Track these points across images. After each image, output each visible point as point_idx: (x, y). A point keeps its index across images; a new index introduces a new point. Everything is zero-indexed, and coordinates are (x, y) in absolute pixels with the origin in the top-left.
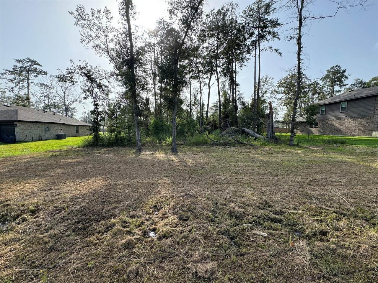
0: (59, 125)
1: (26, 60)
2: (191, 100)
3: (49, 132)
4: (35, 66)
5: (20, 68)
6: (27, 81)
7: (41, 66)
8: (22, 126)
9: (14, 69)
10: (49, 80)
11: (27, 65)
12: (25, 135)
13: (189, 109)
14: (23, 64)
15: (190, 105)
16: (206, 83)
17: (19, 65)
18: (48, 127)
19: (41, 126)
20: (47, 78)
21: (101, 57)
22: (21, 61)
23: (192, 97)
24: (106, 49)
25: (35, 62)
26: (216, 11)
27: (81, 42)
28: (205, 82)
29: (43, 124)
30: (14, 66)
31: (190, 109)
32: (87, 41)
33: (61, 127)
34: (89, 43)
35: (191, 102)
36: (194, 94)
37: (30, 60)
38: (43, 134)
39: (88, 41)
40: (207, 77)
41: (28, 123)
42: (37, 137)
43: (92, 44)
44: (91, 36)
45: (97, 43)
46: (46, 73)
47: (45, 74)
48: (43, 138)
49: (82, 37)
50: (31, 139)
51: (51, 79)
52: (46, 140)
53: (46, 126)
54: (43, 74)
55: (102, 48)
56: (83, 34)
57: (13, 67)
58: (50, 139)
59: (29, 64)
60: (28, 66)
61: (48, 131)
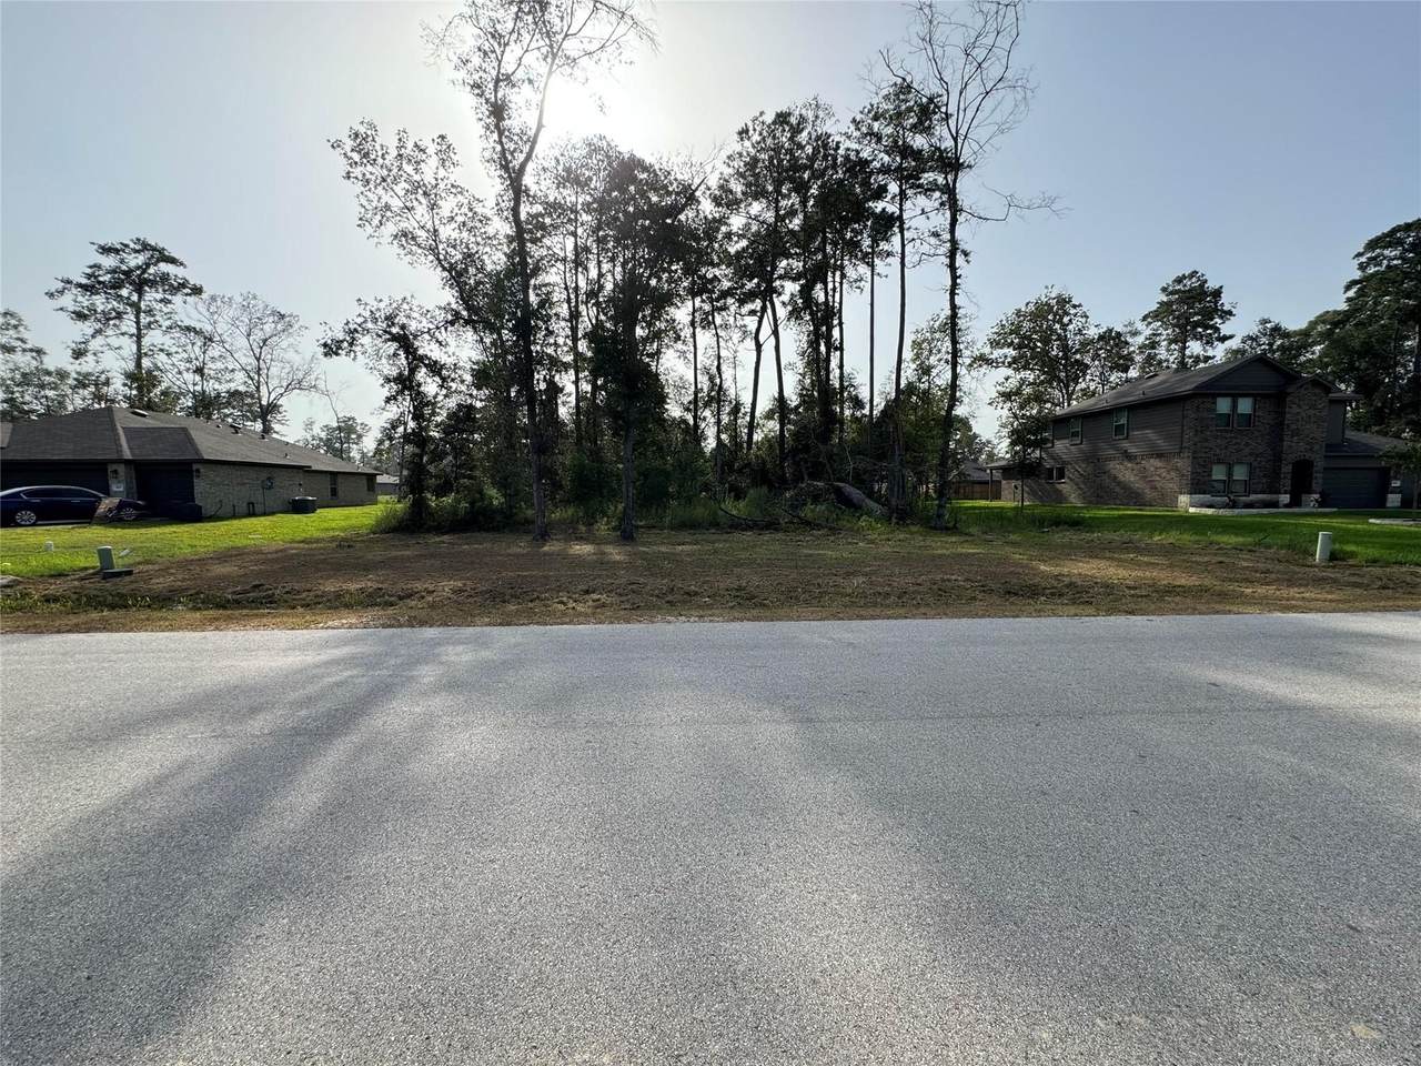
0: (295, 470)
1: (132, 245)
2: (696, 387)
3: (272, 490)
4: (164, 267)
5: (113, 271)
6: (133, 318)
7: (182, 264)
8: (212, 474)
9: (89, 276)
10: (207, 314)
11: (133, 264)
12: (218, 499)
13: (690, 418)
14: (122, 261)
15: (694, 406)
16: (749, 329)
17: (109, 262)
18: (269, 479)
19: (252, 473)
20: (201, 307)
21: (415, 265)
22: (117, 251)
23: (699, 377)
24: (431, 241)
25: (161, 251)
26: (769, 118)
27: (359, 226)
28: (745, 326)
29: (257, 468)
30: (91, 267)
31: (695, 417)
32: (376, 222)
33: (299, 478)
34: (382, 227)
35: (696, 394)
36: (707, 371)
37: (145, 247)
38: (258, 497)
39: (380, 222)
40: (753, 313)
41: (225, 467)
42: (245, 504)
43: (390, 228)
44: (387, 207)
45: (404, 225)
46: (197, 291)
47: (194, 293)
48: (259, 508)
49: (363, 210)
50: (229, 509)
51: (213, 309)
52: (264, 514)
53: (264, 474)
54: (187, 295)
55: (420, 240)
56: (365, 203)
57: (89, 271)
58: (273, 513)
59: (140, 259)
60: (138, 267)
61: (270, 488)
